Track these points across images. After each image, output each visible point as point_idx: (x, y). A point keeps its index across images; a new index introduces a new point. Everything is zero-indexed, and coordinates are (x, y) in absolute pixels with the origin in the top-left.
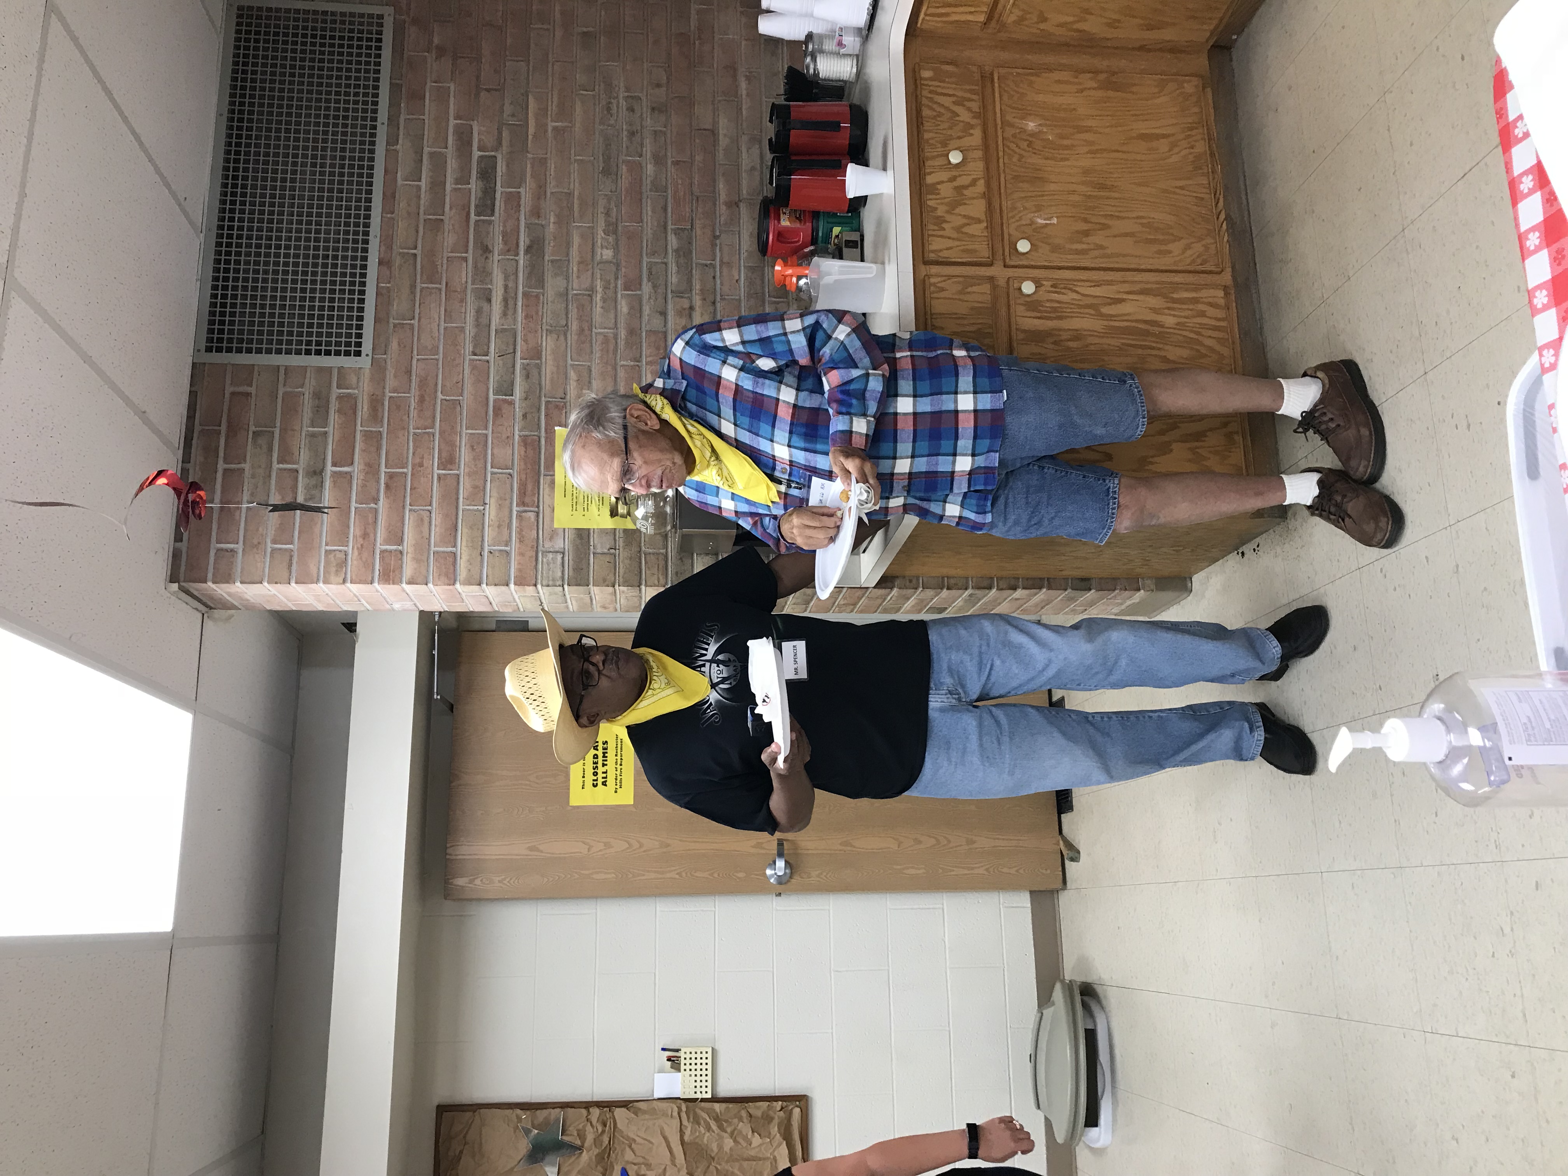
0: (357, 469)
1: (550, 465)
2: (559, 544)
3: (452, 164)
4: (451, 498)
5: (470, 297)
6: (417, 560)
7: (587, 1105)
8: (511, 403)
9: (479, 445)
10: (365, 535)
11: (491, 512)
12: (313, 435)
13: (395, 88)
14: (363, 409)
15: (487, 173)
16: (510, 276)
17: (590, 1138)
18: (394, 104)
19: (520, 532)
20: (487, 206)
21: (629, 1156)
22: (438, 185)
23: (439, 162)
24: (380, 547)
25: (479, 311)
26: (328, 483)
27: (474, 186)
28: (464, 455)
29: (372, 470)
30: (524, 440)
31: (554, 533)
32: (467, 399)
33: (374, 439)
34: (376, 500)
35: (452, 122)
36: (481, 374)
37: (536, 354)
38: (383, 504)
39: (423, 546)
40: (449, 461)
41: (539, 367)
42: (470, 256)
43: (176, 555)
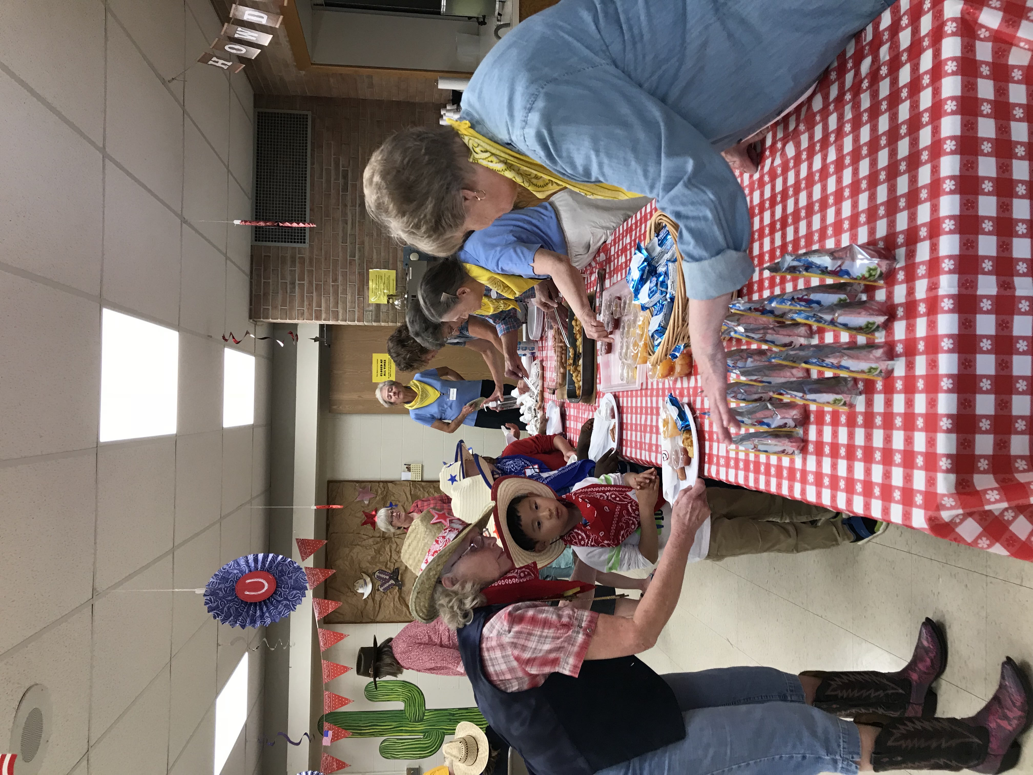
0: (306, 283)
1: (368, 282)
2: (371, 308)
3: (333, 173)
4: (336, 293)
5: (340, 223)
6: (326, 313)
7: (379, 482)
8: (355, 260)
9: (344, 275)
10: (309, 305)
11: (349, 297)
12: (291, 271)
13: (313, 144)
14: (307, 262)
15: (345, 177)
16: (354, 215)
17: (380, 492)
18: (313, 150)
19: (358, 304)
20: (345, 189)
21: (393, 498)
22: (328, 181)
23: (328, 171)
24: (314, 308)
25: (344, 227)
26: (297, 287)
27: (341, 181)
28: (340, 278)
29: (310, 283)
30: (359, 273)
31: (369, 305)
32: (340, 258)
33: (310, 272)
34: (312, 293)
35: (333, 156)
36: (345, 249)
37: (363, 243)
38: (315, 294)
39: (328, 309)
40: (335, 280)
41: (363, 248)
42: (340, 207)
43: (250, 310)
